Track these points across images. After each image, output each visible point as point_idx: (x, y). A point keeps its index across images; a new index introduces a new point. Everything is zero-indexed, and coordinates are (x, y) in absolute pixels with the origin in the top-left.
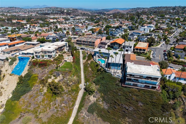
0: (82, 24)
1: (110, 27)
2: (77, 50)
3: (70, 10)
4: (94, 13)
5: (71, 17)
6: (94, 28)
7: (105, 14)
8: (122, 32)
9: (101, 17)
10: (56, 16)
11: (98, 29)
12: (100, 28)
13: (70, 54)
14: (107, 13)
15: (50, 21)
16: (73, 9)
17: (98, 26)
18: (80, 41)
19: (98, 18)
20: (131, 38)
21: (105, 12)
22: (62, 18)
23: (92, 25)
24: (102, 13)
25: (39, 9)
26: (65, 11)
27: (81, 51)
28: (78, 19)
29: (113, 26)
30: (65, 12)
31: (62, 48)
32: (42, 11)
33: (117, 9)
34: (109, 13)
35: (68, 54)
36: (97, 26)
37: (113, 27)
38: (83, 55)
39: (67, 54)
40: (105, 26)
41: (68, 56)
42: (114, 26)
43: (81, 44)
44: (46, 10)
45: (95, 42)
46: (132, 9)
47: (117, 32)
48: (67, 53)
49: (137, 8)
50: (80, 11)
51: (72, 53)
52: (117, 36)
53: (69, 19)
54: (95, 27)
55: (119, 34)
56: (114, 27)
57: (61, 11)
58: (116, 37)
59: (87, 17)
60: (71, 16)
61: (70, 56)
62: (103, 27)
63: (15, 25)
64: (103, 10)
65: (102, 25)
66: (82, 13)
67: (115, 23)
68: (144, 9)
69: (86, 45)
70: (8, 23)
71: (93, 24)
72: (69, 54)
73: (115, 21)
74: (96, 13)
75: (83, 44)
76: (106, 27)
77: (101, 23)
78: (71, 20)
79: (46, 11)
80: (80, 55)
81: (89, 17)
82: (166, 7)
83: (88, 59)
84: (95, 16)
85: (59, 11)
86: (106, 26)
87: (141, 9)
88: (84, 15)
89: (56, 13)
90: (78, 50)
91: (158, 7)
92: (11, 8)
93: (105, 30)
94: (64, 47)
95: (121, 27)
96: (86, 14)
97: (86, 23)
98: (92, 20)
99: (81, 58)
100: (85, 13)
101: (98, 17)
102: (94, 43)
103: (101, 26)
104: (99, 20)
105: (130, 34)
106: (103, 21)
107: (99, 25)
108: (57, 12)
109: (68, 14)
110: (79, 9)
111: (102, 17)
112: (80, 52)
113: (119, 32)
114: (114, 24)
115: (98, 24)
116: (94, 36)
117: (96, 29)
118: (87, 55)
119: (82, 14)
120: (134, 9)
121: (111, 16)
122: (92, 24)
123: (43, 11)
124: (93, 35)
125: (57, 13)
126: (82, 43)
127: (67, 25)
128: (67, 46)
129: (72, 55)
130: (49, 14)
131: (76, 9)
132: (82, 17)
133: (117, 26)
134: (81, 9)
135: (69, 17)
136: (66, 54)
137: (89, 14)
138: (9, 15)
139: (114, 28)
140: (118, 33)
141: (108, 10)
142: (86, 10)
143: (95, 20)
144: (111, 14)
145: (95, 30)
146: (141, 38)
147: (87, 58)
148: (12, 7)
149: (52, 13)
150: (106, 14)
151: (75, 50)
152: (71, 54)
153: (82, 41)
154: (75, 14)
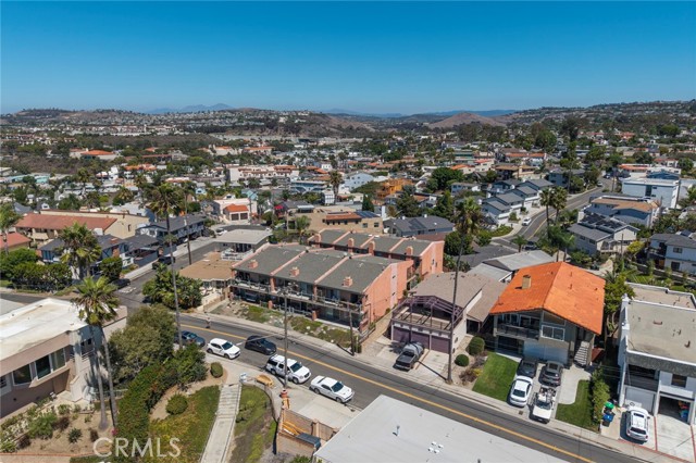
0: (334, 165)
1: (457, 175)
3: (301, 118)
4: (387, 127)
5: (301, 140)
6: (381, 179)
7: (427, 129)
8: (522, 202)
9: (410, 139)
10: (247, 138)
11: (396, 184)
12: (404, 183)
14: (432, 126)
15: (214, 152)
16: (311, 114)
17: (399, 174)
18: (264, 280)
19: (400, 143)
20: (594, 242)
21: (426, 124)
22: (267, 141)
23: (373, 168)
24: (416, 127)
25: (191, 116)
26: (282, 120)
27: (231, 387)
28: (325, 147)
29: (466, 171)
30: (282, 124)
32: (203, 121)
33: (469, 114)
34: (439, 125)
35: (87, 437)
36: (394, 171)
37: (469, 176)
40: (429, 170)
42: (473, 170)
43: (267, 298)
44: (215, 119)
45: (369, 289)
46: (525, 112)
47: (495, 203)
49: (544, 108)
50: (335, 122)
52: (500, 222)
53: (291, 148)
54: (385, 174)
55: (508, 214)
56: (472, 178)
57: (268, 119)
58: (494, 227)
59: (360, 140)
60: (302, 137)
62: (419, 175)
63: (73, 167)
64: (418, 116)
65: (416, 170)
66: (344, 127)
67: (478, 160)
68: (568, 110)
69: (301, 307)
70: (51, 160)
71: (379, 162)
73: (473, 149)
74: (394, 127)
75: (279, 302)
76: (433, 177)
77: (409, 159)
78: (298, 149)
79: (217, 121)
81: (368, 139)
82: (658, 104)
84: (389, 136)
85: (260, 120)
86: (435, 171)
87: (559, 112)
88: (350, 132)
89: (247, 128)
90: (214, 372)
91: (623, 104)
92: (103, 112)
93: (429, 189)
95: (509, 174)
96: (358, 129)
97: (353, 158)
98: (376, 147)
100: (355, 128)
101: (399, 139)
102: (356, 298)
103: (410, 173)
104: (402, 149)
105: (581, 215)
106: (420, 151)
107: (401, 167)
108: (251, 123)
109: (292, 128)
110: (334, 115)
111: (415, 139)
112: (226, 394)
113: (506, 204)
114: (471, 163)
115: (397, 162)
116: (371, 225)
117: (388, 184)
119: (343, 130)
120: (533, 112)
121: (449, 134)
122: (373, 164)
123: (207, 119)
124: (364, 221)
125: (253, 128)
126: (274, 292)
127: (271, 168)
130: (222, 130)
131: (323, 116)
132: (340, 141)
133: (490, 173)
134: (342, 115)
135: (293, 139)
137: (367, 130)
138: (74, 132)
139: (476, 179)
140: (501, 207)
141: (436, 116)
142: (358, 118)
143: (389, 148)
144: (450, 130)
145: (384, 189)
146: (678, 250)
148: (108, 111)
149: (234, 127)
150: (430, 130)
153: (275, 278)
154: (317, 129)
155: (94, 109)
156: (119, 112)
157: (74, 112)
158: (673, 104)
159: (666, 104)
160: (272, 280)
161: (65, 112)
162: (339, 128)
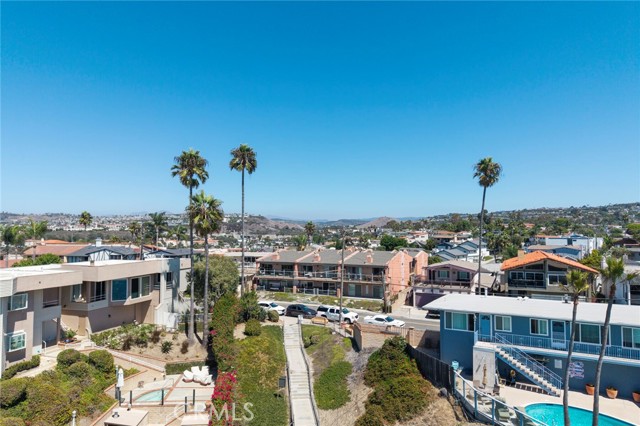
2: (262, 317)
13: (197, 352)
14: (357, 227)
16: (250, 216)
18: (284, 267)
21: (352, 226)
26: (225, 220)
27: (291, 326)
30: (225, 224)
31: (130, 301)
35: (176, 350)
38: (318, 359)
39: (166, 348)
41: (173, 369)
42: (413, 241)
45: (389, 264)
48: (168, 338)
50: (272, 223)
51: (209, 344)
56: (414, 246)
61: (187, 367)
62: (366, 246)
64: (344, 221)
66: (281, 227)
72: (184, 349)
75: (302, 285)
80: (282, 360)
83: (373, 401)
88: (286, 230)
90: (272, 317)
94: (152, 296)
96: (293, 229)
99: (294, 386)
100: (290, 228)
102: (379, 271)
109: (234, 227)
112: (288, 331)
118: (351, 356)
119: (281, 230)
126: (297, 278)
128: (184, 284)
129: (212, 364)
131: (262, 218)
133: (429, 241)
135: (236, 235)
136: (155, 350)
137: (301, 230)
141: (358, 221)
142: (291, 222)
147: (361, 393)
151: (245, 316)
152: (204, 355)
153: (299, 264)
154: (256, 228)
155: (43, 213)
156: (68, 216)
157: (23, 215)
158: (556, 211)
159: (551, 210)
160: (296, 267)
161: (15, 215)
162: (277, 227)
